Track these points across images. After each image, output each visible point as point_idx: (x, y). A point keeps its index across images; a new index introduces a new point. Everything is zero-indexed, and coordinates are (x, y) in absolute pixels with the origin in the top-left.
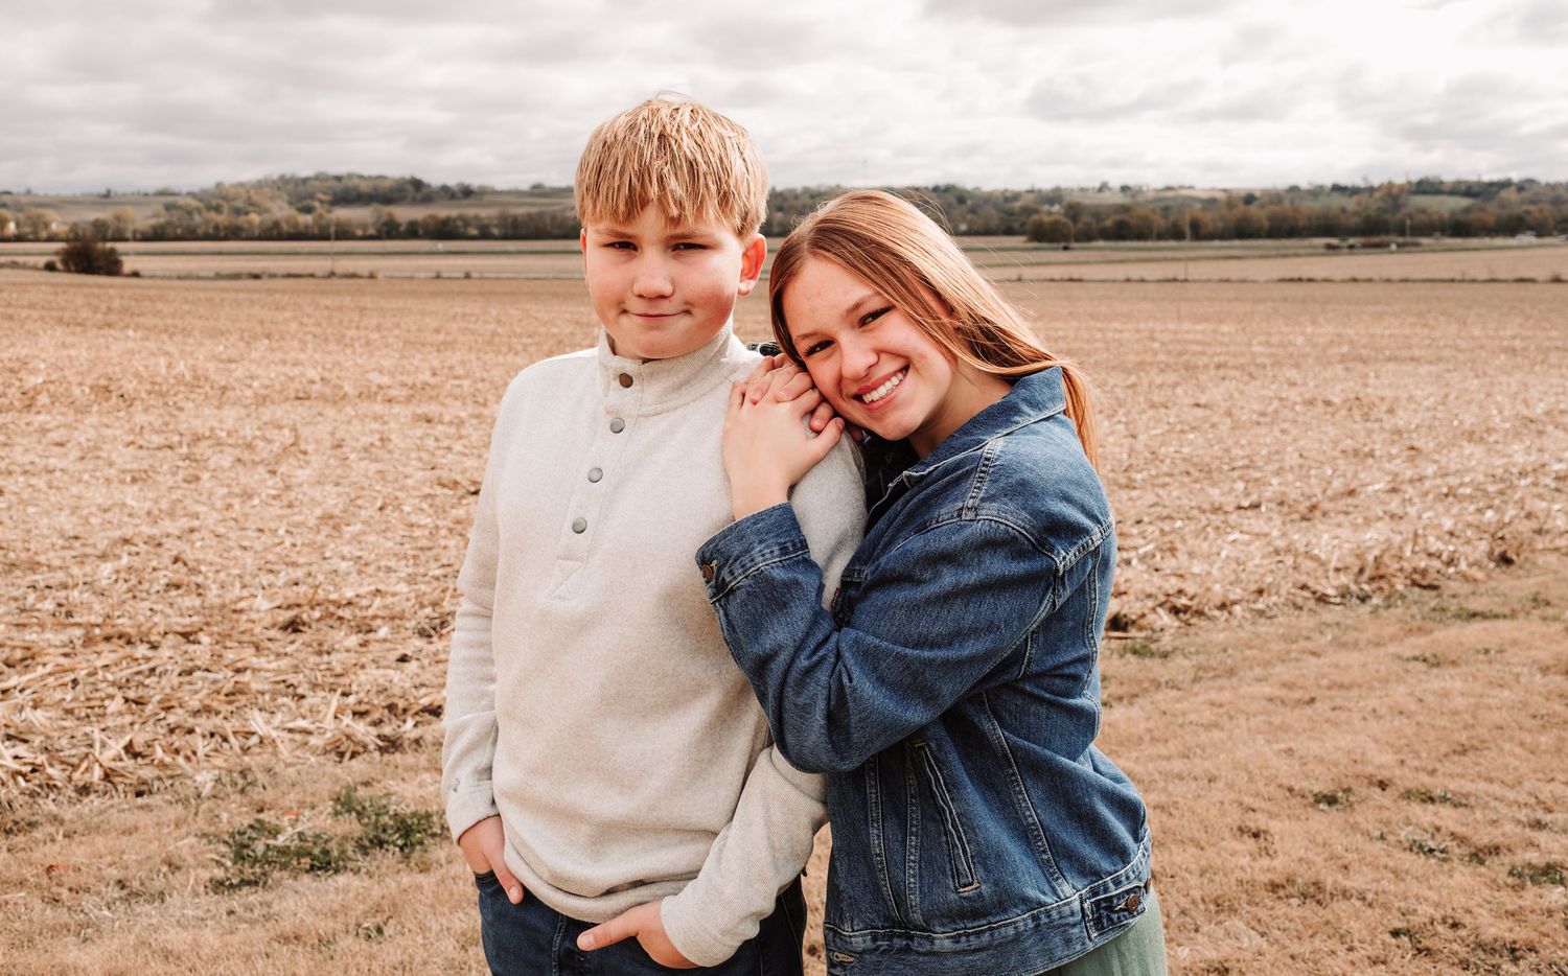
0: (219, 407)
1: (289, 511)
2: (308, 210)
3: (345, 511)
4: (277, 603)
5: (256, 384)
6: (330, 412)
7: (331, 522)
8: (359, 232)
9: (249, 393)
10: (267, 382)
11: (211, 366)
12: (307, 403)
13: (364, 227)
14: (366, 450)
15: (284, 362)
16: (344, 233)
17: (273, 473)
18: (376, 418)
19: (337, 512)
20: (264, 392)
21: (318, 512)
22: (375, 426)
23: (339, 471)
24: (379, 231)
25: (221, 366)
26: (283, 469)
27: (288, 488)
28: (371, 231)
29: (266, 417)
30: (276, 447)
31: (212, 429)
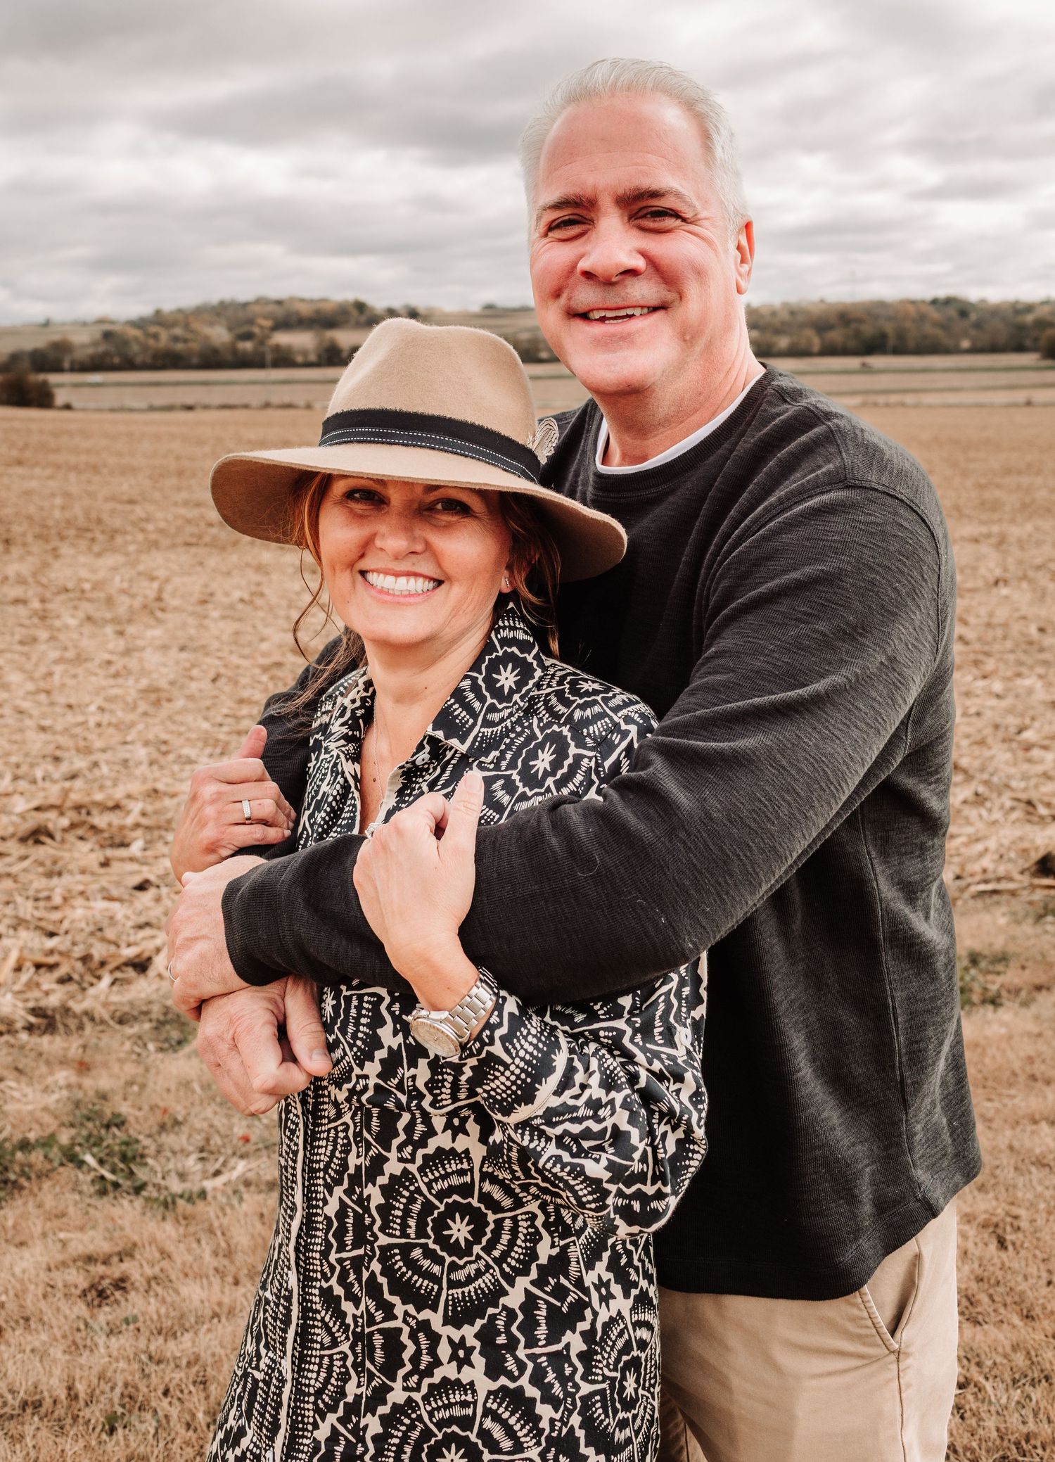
0: (99, 555)
1: (112, 682)
2: (248, 336)
3: (172, 683)
4: (35, 803)
5: (150, 527)
6: (213, 561)
7: (153, 696)
8: (300, 359)
9: (140, 537)
10: (162, 525)
11: (109, 506)
12: (193, 550)
13: (305, 353)
14: (232, 607)
15: (186, 503)
16: (284, 359)
17: (121, 633)
18: (260, 568)
19: (163, 683)
20: (153, 537)
21: (144, 683)
22: (255, 577)
23: (193, 631)
24: (319, 356)
25: (119, 507)
26: (131, 630)
27: (127, 652)
28: (313, 358)
29: (141, 568)
30: (137, 603)
31: (80, 580)
